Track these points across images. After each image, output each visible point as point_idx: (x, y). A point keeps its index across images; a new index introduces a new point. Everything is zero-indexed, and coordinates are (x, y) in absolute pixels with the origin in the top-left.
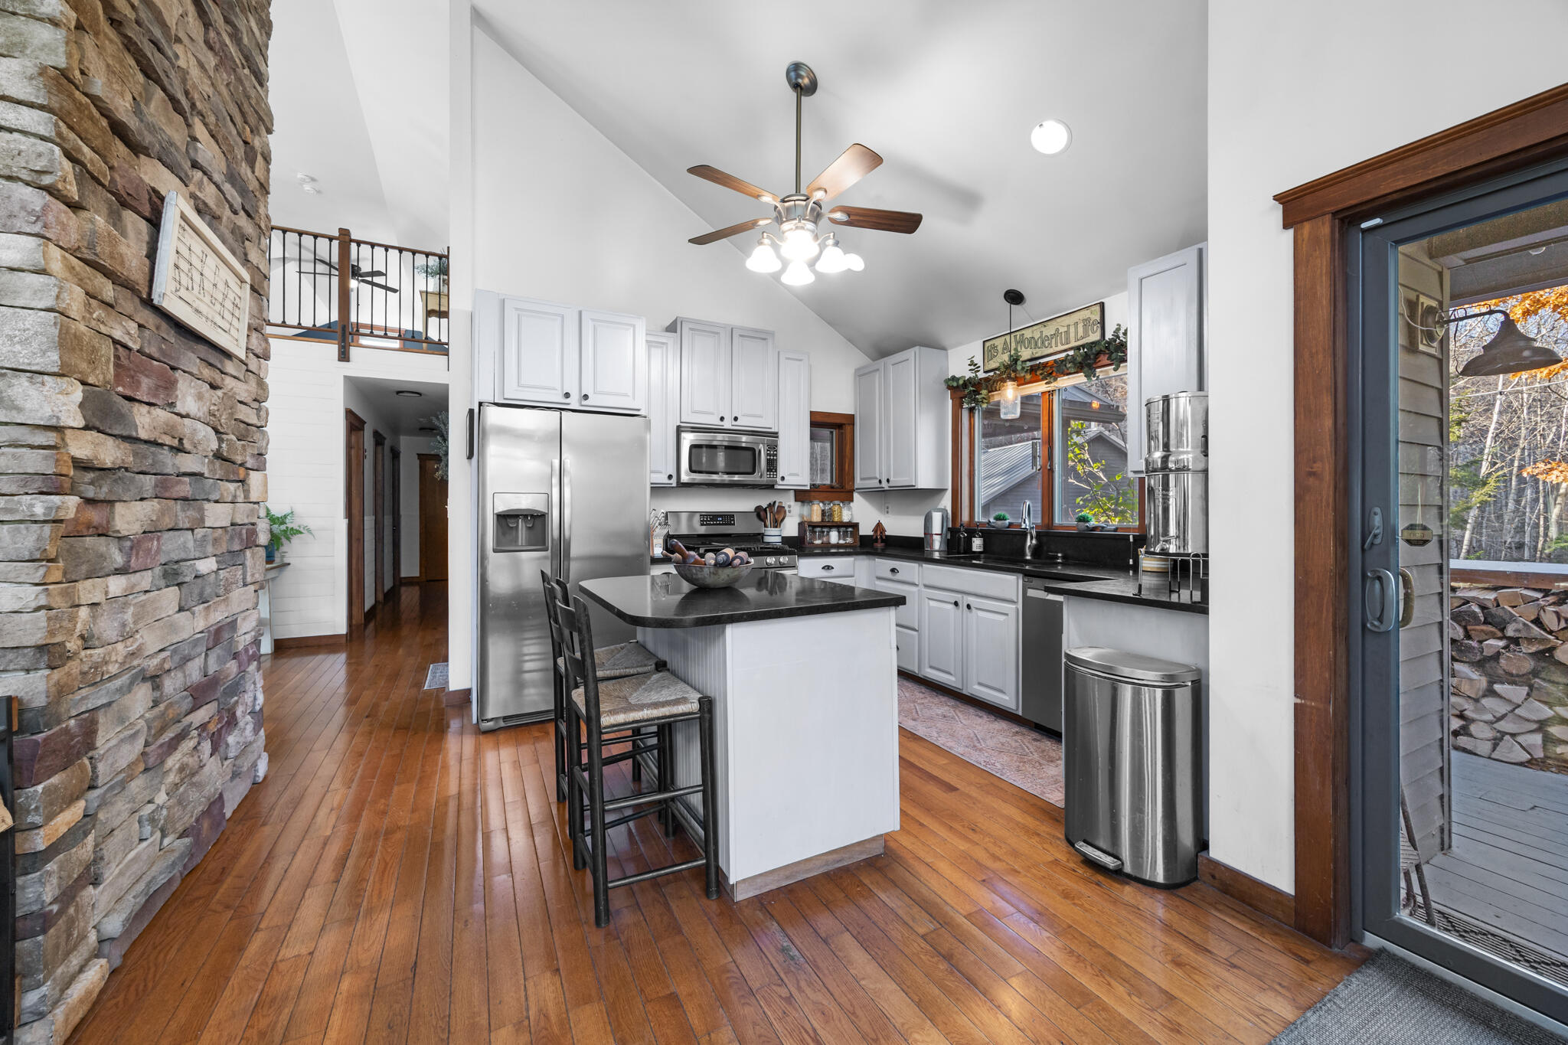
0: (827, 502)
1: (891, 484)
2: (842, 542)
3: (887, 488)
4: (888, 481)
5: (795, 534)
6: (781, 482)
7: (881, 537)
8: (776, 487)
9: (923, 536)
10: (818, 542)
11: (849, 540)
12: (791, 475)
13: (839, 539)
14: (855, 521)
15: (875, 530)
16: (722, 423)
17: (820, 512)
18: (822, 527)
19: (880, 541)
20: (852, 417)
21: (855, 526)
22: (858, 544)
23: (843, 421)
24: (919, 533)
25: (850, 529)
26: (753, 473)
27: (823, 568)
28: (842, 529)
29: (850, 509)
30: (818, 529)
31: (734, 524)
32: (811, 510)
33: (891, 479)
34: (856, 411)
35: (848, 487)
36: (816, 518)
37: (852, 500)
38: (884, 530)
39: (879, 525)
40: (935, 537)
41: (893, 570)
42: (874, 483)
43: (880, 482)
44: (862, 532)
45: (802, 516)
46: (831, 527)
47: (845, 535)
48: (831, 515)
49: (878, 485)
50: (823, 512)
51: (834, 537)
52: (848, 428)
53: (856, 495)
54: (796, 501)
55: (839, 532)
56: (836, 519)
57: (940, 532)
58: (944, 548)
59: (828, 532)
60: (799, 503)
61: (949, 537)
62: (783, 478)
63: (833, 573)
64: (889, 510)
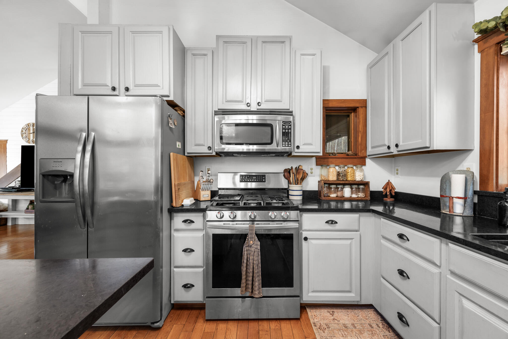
0: (342, 166)
1: (400, 149)
2: (354, 196)
3: (395, 153)
4: (397, 146)
5: (316, 189)
6: (296, 150)
7: (391, 193)
8: (294, 154)
9: (439, 196)
10: (333, 195)
11: (361, 195)
12: (304, 144)
13: (352, 193)
14: (367, 180)
15: (385, 188)
16: (249, 108)
17: (335, 174)
18: (337, 184)
19: (389, 196)
20: (365, 101)
21: (366, 184)
22: (369, 198)
23: (357, 105)
24: (436, 194)
25: (362, 187)
26: (271, 143)
27: (327, 222)
28: (354, 187)
29: (362, 171)
30: (333, 186)
31: (265, 182)
32: (328, 172)
33: (401, 144)
34: (368, 96)
35: (360, 155)
36: (333, 177)
37: (364, 164)
38: (393, 188)
39: (389, 183)
40: (455, 200)
41: (401, 236)
42: (384, 150)
43: (389, 147)
44: (373, 188)
45: (321, 175)
46: (344, 185)
47: (358, 190)
48: (345, 175)
49: (387, 151)
50: (338, 174)
51: (347, 192)
52: (361, 111)
53: (368, 161)
54: (317, 165)
55: (352, 188)
56: (349, 179)
57: (462, 196)
58: (469, 212)
59: (342, 189)
60: (320, 167)
61: (476, 201)
62: (298, 147)
63: (337, 227)
64: (399, 172)
